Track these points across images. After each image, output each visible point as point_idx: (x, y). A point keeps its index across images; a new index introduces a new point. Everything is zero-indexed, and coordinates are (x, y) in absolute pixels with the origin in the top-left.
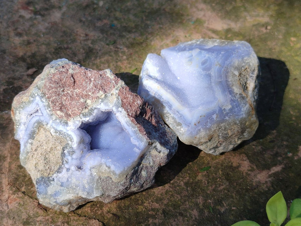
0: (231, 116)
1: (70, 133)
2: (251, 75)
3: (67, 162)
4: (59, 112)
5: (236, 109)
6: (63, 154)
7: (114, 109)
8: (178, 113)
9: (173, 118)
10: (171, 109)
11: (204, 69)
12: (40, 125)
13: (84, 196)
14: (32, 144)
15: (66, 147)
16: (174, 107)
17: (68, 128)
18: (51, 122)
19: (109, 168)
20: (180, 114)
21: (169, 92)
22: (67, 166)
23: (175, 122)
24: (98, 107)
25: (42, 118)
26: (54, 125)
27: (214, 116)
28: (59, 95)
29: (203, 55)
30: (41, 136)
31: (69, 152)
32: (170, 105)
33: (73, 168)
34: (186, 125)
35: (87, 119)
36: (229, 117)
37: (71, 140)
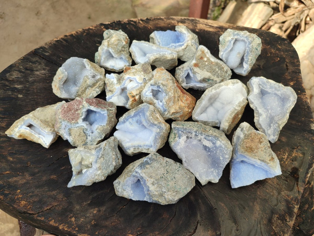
1: (81, 125)
3: (87, 134)
4: (73, 121)
5: (161, 128)
6: (84, 133)
7: (89, 108)
9: (145, 149)
10: (141, 147)
11: (139, 124)
12: (70, 130)
13: (100, 139)
14: (72, 137)
15: (84, 130)
16: (142, 146)
17: (80, 124)
18: (73, 126)
19: (101, 126)
20: (145, 146)
22: (88, 135)
24: (83, 111)
25: (69, 127)
26: (74, 126)
27: (157, 137)
28: (68, 116)
30: (73, 132)
31: (86, 130)
33: (91, 134)
34: (150, 147)
35: (83, 117)
37: (83, 126)
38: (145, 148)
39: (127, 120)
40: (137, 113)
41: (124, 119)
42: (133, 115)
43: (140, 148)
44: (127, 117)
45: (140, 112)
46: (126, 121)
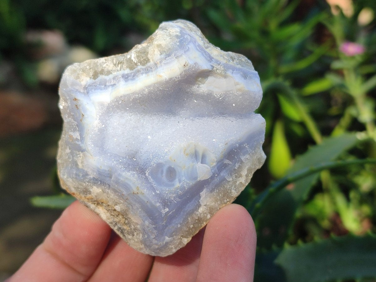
0: (69, 158)
2: (119, 225)
5: (75, 172)
8: (112, 83)
9: (109, 73)
10: (123, 76)
11: (159, 165)
16: (122, 82)
20: (109, 86)
21: (144, 90)
23: (102, 72)
29: (184, 178)
32: (128, 80)
34: (90, 85)
36: (67, 154)
38: (111, 76)
39: (221, 166)
40: (189, 207)
41: (240, 167)
42: (203, 194)
43: (127, 71)
44: (224, 179)
45: (170, 218)
46: (227, 161)
